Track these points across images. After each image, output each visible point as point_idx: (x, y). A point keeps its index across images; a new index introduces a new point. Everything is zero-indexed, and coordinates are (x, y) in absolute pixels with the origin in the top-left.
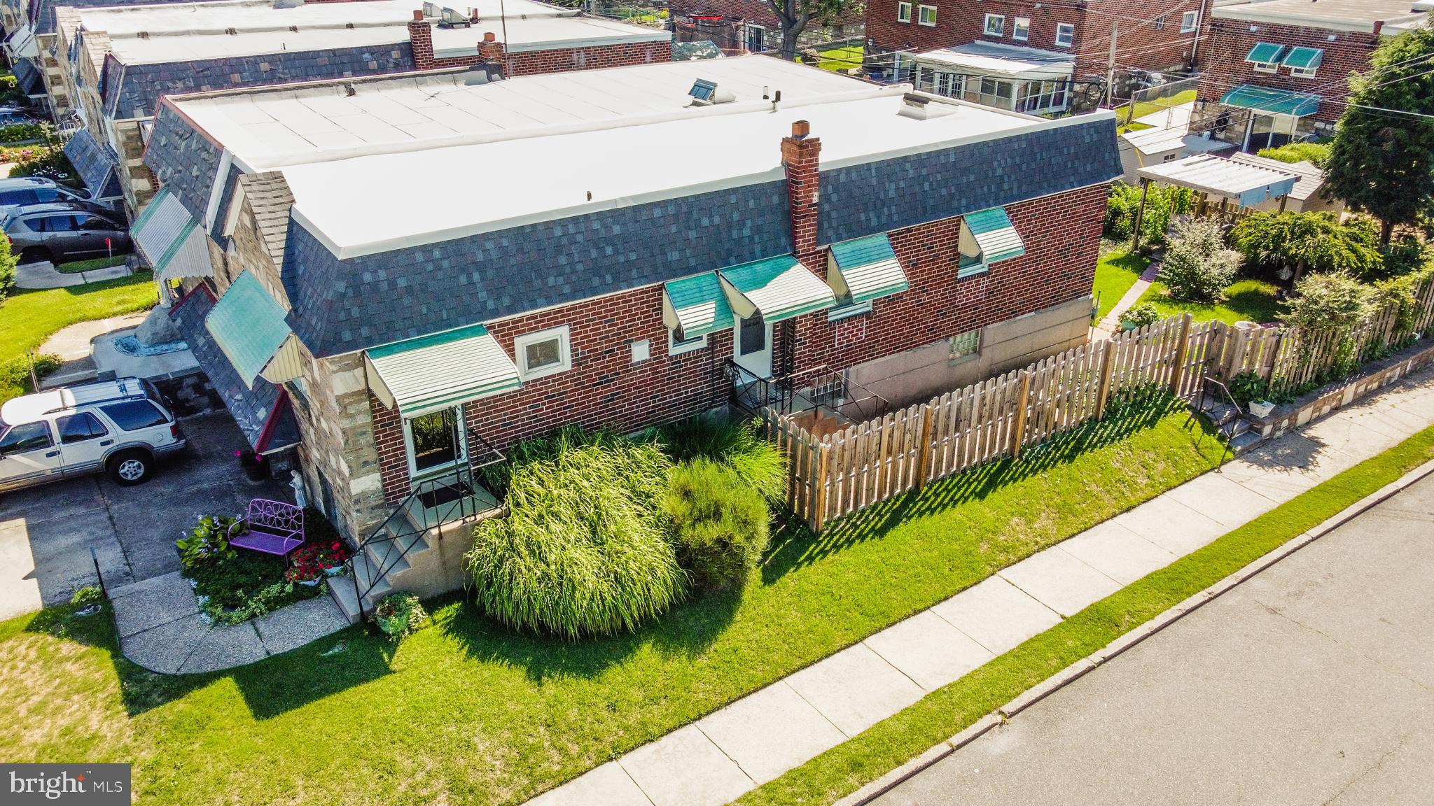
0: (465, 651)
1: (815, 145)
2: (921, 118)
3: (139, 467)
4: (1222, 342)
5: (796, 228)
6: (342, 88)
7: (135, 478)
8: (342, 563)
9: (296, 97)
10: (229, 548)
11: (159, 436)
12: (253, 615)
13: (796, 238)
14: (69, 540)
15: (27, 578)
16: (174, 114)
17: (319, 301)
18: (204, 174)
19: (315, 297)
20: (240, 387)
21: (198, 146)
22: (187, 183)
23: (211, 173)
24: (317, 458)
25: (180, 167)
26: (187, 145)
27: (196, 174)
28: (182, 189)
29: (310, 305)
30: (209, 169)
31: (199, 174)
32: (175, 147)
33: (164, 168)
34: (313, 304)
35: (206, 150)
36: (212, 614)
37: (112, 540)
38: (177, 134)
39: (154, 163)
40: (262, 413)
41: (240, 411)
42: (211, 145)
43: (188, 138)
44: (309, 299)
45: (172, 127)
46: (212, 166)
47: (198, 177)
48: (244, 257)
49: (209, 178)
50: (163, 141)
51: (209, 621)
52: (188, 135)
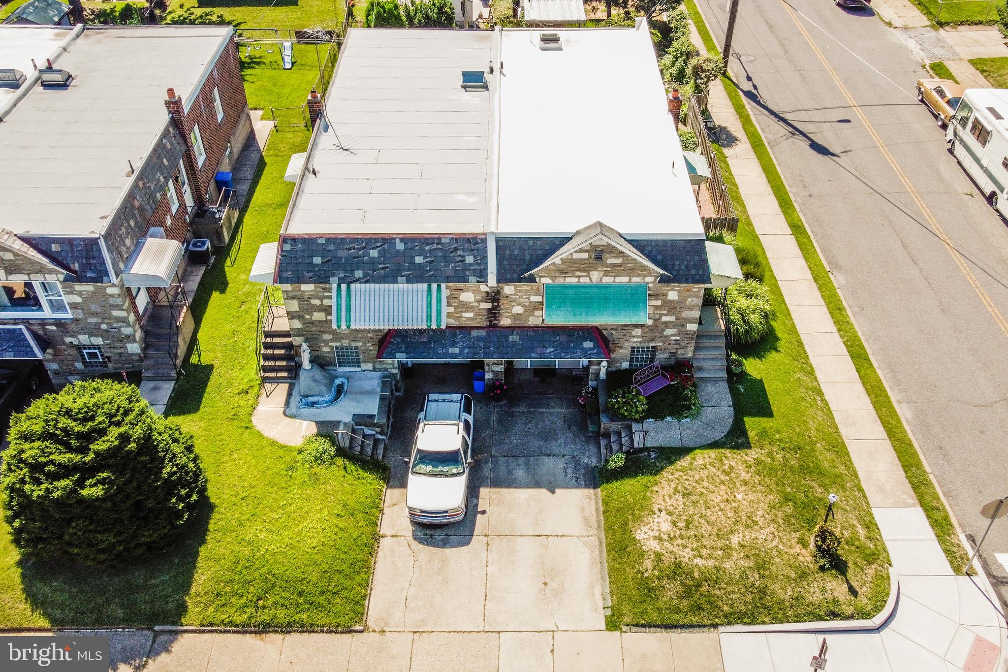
12: (699, 404)
14: (520, 473)
15: (553, 492)
16: (327, 240)
17: (692, 263)
18: (444, 257)
19: (685, 263)
20: (544, 347)
21: (409, 245)
22: (409, 270)
23: (459, 253)
24: (635, 342)
25: (382, 266)
26: (384, 250)
27: (425, 261)
28: (403, 276)
29: (683, 267)
30: (452, 252)
31: (433, 259)
32: (354, 258)
33: (342, 275)
34: (686, 267)
35: (433, 243)
36: (686, 417)
37: (532, 459)
38: (349, 249)
39: (310, 278)
40: (588, 344)
41: (563, 354)
42: (440, 239)
43: (381, 246)
44: (680, 265)
45: (332, 247)
46: (456, 249)
47: (433, 261)
48: (553, 278)
49: (458, 256)
50: (317, 260)
51: (688, 420)
52: (379, 244)
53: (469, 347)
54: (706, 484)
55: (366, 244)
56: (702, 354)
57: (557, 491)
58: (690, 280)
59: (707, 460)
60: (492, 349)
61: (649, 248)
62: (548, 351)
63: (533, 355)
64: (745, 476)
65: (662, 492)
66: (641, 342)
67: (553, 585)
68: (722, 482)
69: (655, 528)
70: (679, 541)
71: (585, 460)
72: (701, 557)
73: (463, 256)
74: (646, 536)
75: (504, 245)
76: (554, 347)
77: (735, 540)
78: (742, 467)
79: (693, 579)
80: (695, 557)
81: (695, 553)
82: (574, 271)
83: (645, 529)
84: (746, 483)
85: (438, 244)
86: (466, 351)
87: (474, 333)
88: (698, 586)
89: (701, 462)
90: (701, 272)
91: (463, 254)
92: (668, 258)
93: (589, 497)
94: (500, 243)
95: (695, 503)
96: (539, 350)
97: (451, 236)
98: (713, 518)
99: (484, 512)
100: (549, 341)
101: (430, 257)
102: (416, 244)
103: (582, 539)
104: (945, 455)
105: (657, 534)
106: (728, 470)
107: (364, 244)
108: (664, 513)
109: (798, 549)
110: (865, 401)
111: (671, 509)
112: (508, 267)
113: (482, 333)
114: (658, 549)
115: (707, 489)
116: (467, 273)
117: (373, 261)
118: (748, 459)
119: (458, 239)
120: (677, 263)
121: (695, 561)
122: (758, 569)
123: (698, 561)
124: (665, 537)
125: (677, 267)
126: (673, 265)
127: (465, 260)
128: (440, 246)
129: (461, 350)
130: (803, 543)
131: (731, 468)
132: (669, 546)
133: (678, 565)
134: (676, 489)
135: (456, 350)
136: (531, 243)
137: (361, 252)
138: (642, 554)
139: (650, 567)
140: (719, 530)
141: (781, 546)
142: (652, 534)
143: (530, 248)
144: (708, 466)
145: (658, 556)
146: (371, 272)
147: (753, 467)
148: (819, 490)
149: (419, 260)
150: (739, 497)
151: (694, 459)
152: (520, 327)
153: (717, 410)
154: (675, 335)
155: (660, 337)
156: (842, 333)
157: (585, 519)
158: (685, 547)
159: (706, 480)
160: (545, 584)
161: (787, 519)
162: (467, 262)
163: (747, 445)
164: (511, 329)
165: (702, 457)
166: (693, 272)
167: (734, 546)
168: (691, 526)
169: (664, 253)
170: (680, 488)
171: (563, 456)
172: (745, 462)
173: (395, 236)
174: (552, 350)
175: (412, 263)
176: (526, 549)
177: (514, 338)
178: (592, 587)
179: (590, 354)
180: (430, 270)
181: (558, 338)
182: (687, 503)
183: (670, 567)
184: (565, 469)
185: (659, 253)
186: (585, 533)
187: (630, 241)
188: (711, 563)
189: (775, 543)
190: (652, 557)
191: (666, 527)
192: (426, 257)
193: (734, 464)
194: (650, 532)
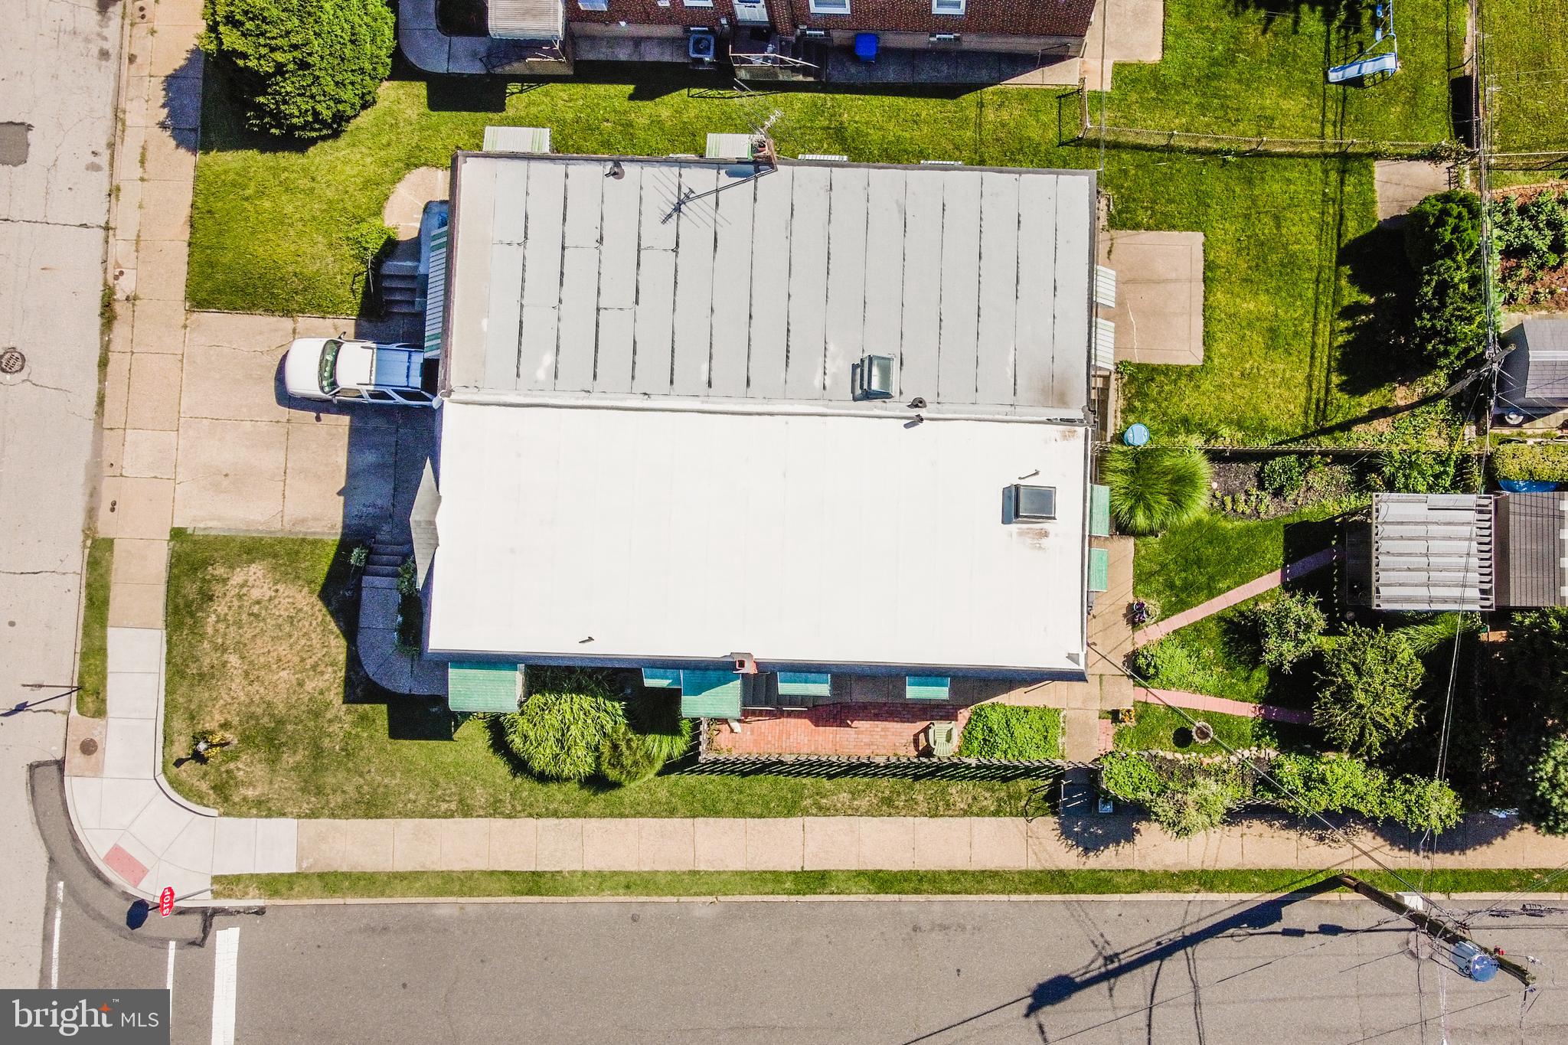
14: (370, 457)
15: (339, 493)
37: (392, 471)
51: (396, 641)
54: (303, 642)
57: (342, 498)
59: (334, 650)
64: (309, 686)
65: (299, 597)
67: (225, 482)
68: (303, 660)
69: (258, 583)
70: (236, 603)
71: (386, 528)
72: (217, 622)
74: (251, 573)
77: (233, 659)
78: (321, 685)
79: (197, 610)
80: (218, 616)
81: (222, 617)
83: (260, 574)
84: (301, 684)
88: (192, 615)
89: (333, 643)
93: (333, 527)
95: (279, 627)
98: (259, 642)
99: (318, 419)
103: (280, 515)
104: (373, 930)
105: (249, 584)
106: (319, 669)
108: (273, 594)
109: (219, 718)
110: (457, 865)
111: (276, 601)
114: (232, 582)
115: (296, 643)
118: (332, 693)
121: (213, 616)
122: (200, 675)
123: (213, 618)
124: (244, 591)
130: (225, 726)
131: (322, 673)
132: (233, 593)
133: (211, 598)
134: (301, 610)
138: (232, 567)
139: (216, 572)
140: (245, 645)
141: (222, 702)
142: (251, 579)
144: (325, 649)
145: (225, 581)
147: (320, 697)
148: (291, 761)
150: (284, 674)
151: (337, 637)
153: (406, 674)
156: (579, 875)
157: (304, 521)
158: (230, 608)
159: (309, 643)
160: (226, 475)
161: (252, 716)
163: (350, 698)
165: (338, 647)
167: (226, 656)
168: (252, 618)
170: (301, 615)
171: (393, 505)
172: (329, 689)
176: (272, 460)
178: (219, 519)
182: (281, 619)
183: (210, 589)
184: (374, 506)
186: (286, 519)
188: (210, 630)
189: (226, 697)
190: (225, 576)
191: (256, 594)
193: (326, 677)
194: (254, 577)
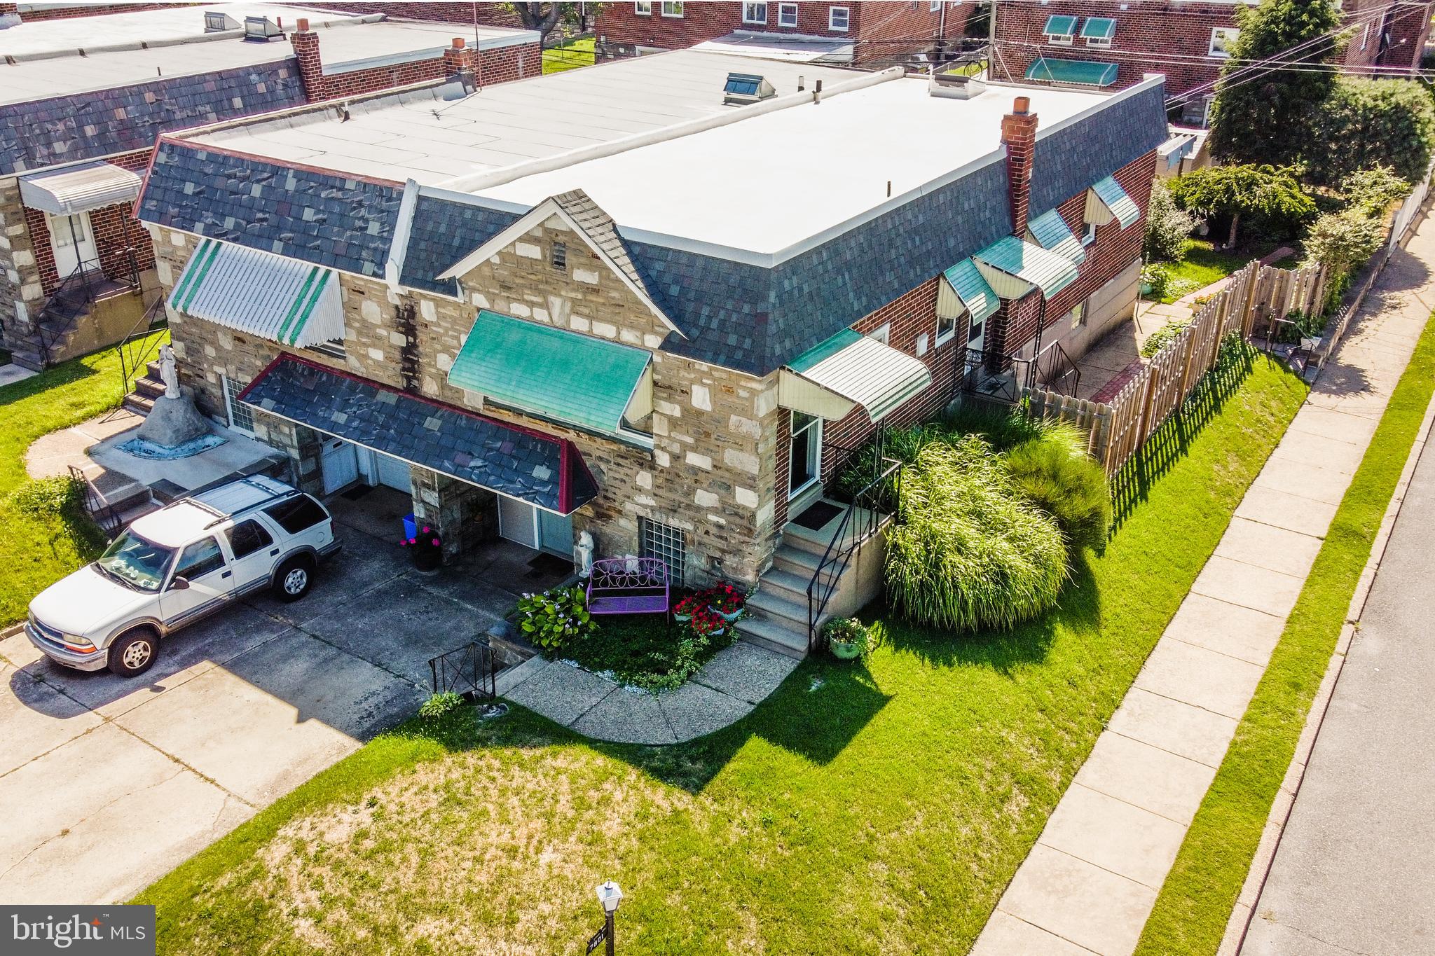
0: (927, 661)
1: (1033, 120)
2: (966, 98)
3: (301, 577)
4: (1272, 286)
5: (1018, 206)
6: (333, 112)
7: (298, 590)
8: (739, 606)
9: (292, 126)
10: (593, 618)
11: (319, 536)
12: (690, 674)
13: (1017, 216)
15: (302, 721)
16: (209, 154)
17: (734, 318)
18: (342, 215)
19: (722, 314)
20: (470, 453)
21: (304, 185)
22: (292, 231)
23: (363, 212)
24: (645, 506)
25: (260, 215)
26: (269, 186)
27: (315, 218)
28: (280, 240)
29: (714, 324)
30: (354, 208)
31: (325, 217)
32: (233, 193)
33: (209, 221)
34: (723, 323)
35: (332, 187)
36: (638, 684)
37: (343, 656)
38: (229, 177)
39: (173, 217)
40: (541, 472)
41: (492, 478)
42: (343, 180)
43: (268, 178)
44: (710, 318)
45: (209, 170)
46: (360, 204)
47: (324, 220)
48: (491, 298)
49: (359, 219)
50: (189, 188)
51: (640, 691)
52: (266, 175)
53: (362, 420)
55: (252, 171)
56: (778, 585)
57: (309, 721)
58: (722, 357)
59: (575, 767)
60: (392, 431)
61: (659, 266)
62: (472, 464)
63: (447, 464)
66: (653, 509)
71: (423, 698)
73: (367, 221)
75: (428, 209)
76: (485, 460)
82: (523, 286)
85: (340, 189)
86: (355, 424)
87: (382, 396)
89: (559, 764)
90: (747, 343)
91: (367, 216)
92: (692, 295)
94: (425, 206)
96: (460, 458)
97: (360, 178)
100: (483, 446)
101: (323, 212)
102: (312, 184)
106: (591, 801)
107: (249, 171)
108: (371, 810)
110: (1156, 865)
111: (392, 809)
112: (423, 255)
113: (392, 399)
116: (364, 254)
117: (251, 206)
119: (366, 185)
120: (705, 311)
125: (702, 322)
126: (697, 314)
127: (366, 228)
128: (340, 195)
129: (350, 420)
131: (604, 801)
135: (341, 418)
136: (468, 214)
137: (241, 185)
143: (465, 223)
144: (562, 776)
146: (244, 223)
149: (308, 214)
150: (547, 855)
151: (555, 756)
152: (450, 406)
153: (718, 698)
154: (715, 511)
155: (688, 507)
156: (1247, 725)
162: (369, 232)
163: (694, 783)
164: (436, 404)
165: (572, 759)
166: (732, 340)
169: (685, 285)
171: (400, 676)
173: (289, 165)
174: (479, 463)
175: (298, 218)
177: (433, 424)
179: (537, 492)
180: (317, 237)
181: (499, 444)
184: (371, 695)
185: (676, 282)
187: (626, 244)
192: (318, 212)
193: (617, 797)
